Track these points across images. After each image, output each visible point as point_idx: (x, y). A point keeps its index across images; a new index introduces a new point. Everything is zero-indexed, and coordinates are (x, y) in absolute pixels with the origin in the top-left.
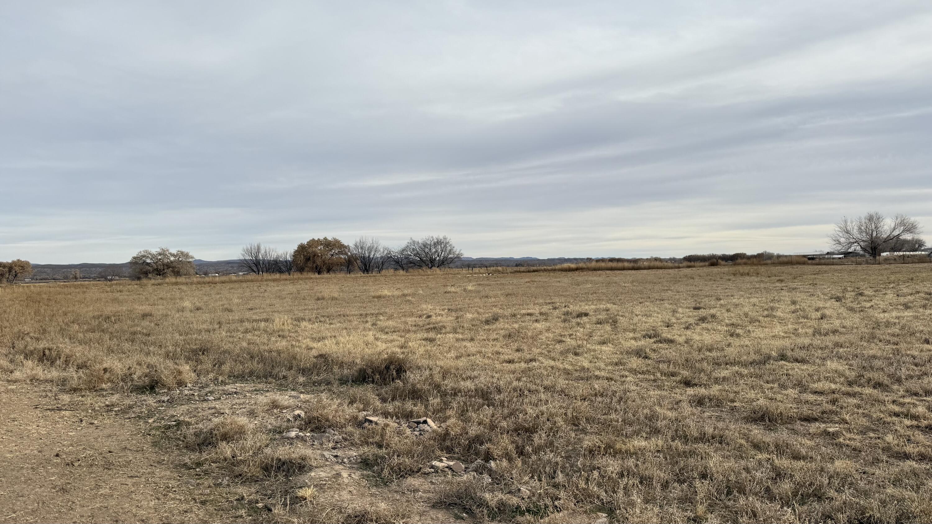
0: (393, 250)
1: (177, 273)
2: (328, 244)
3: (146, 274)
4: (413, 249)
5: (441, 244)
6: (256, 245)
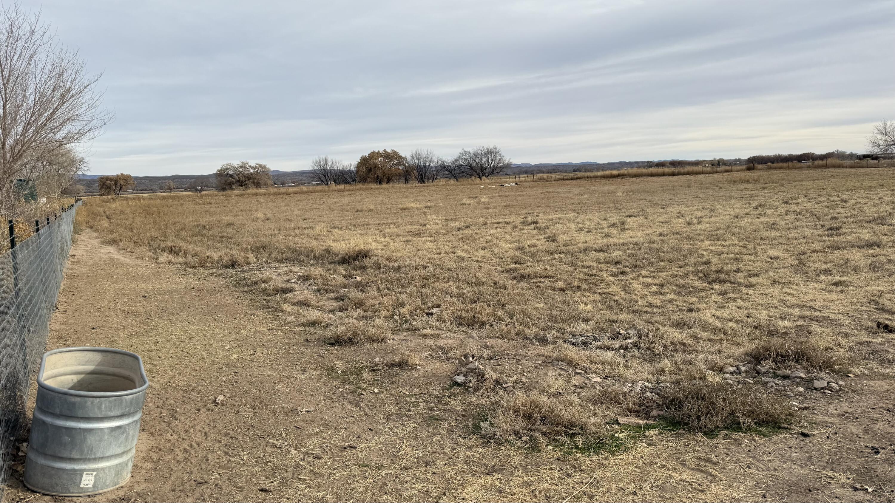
0: (446, 160)
1: (257, 185)
2: (388, 156)
3: (230, 184)
4: (465, 159)
5: (491, 154)
6: (324, 158)
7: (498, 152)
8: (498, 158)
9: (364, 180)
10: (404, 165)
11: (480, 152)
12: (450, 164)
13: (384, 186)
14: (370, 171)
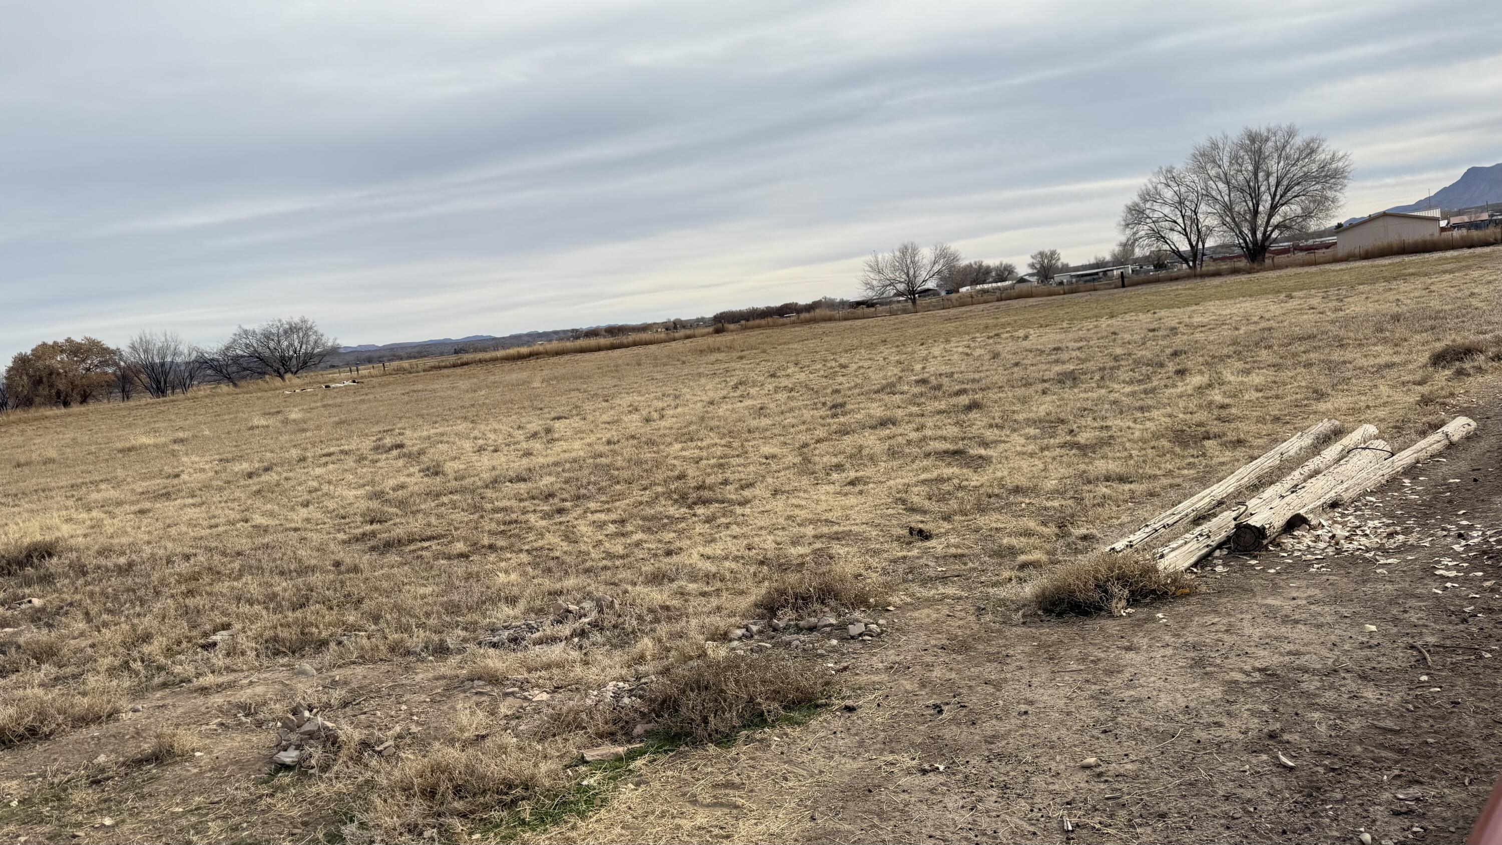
0: (208, 350)
2: (75, 350)
4: (246, 344)
5: (298, 332)
7: (311, 328)
8: (313, 338)
9: (26, 402)
10: (116, 364)
11: (274, 331)
12: (216, 356)
13: (76, 409)
14: (38, 382)
